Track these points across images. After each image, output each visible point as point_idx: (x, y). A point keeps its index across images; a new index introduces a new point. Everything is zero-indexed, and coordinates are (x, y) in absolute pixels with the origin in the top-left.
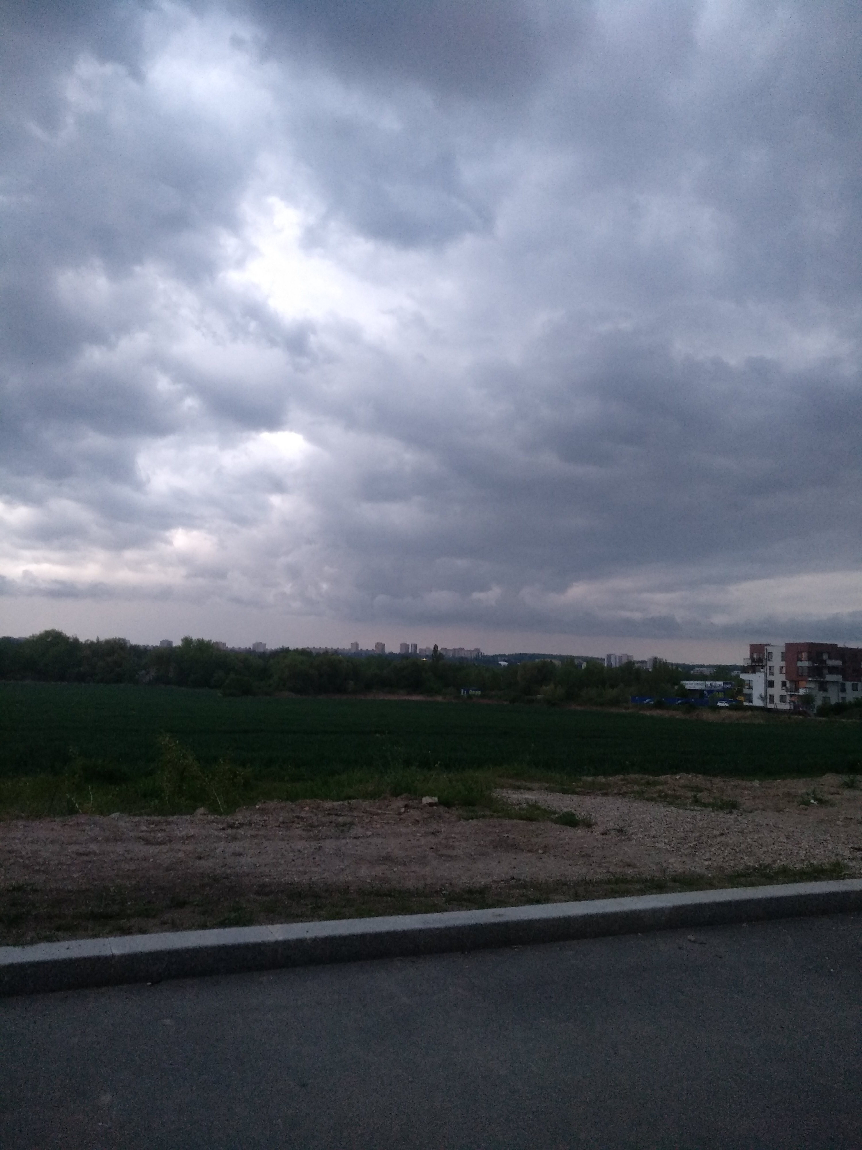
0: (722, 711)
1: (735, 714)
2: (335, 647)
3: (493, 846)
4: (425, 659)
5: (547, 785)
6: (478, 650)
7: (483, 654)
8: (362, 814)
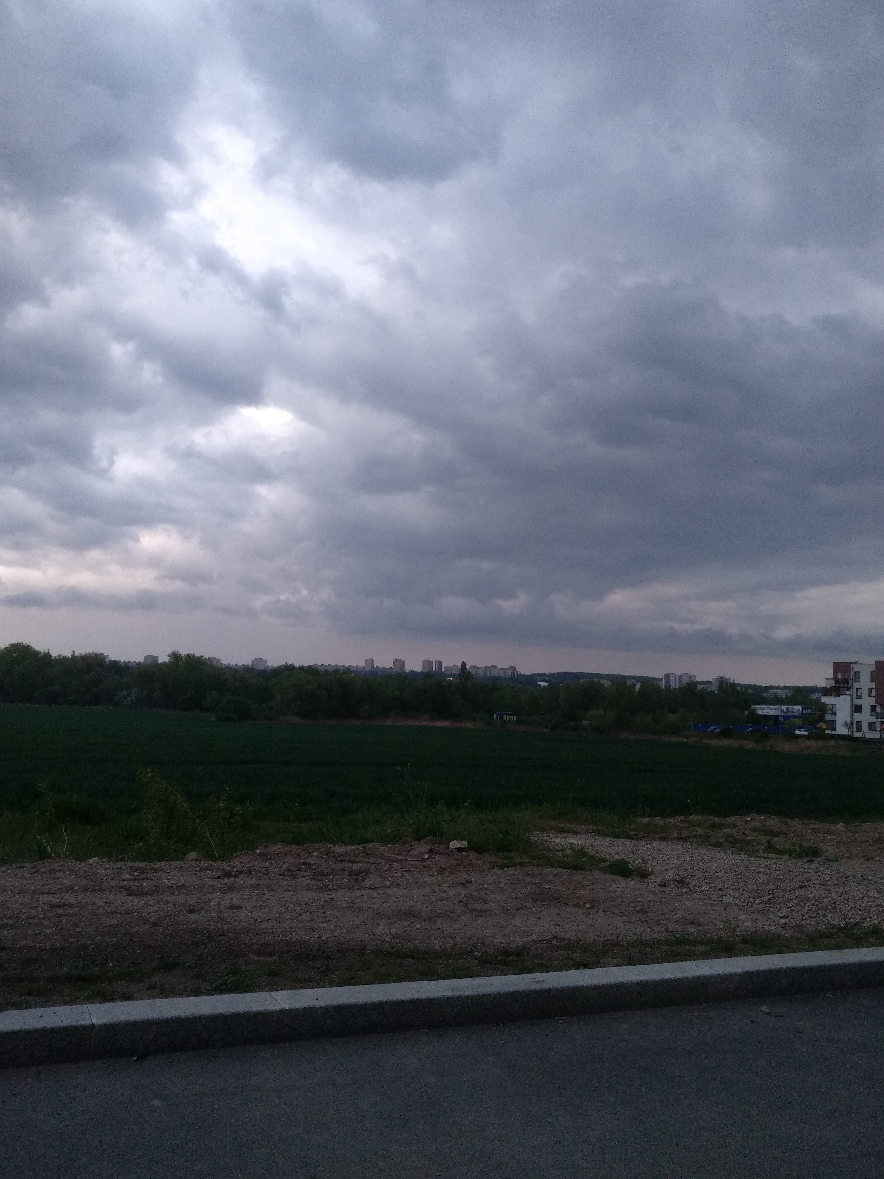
0: (800, 741)
1: (815, 744)
2: (347, 665)
3: (533, 899)
4: (451, 679)
5: (595, 828)
6: (513, 669)
7: (519, 672)
8: (380, 860)
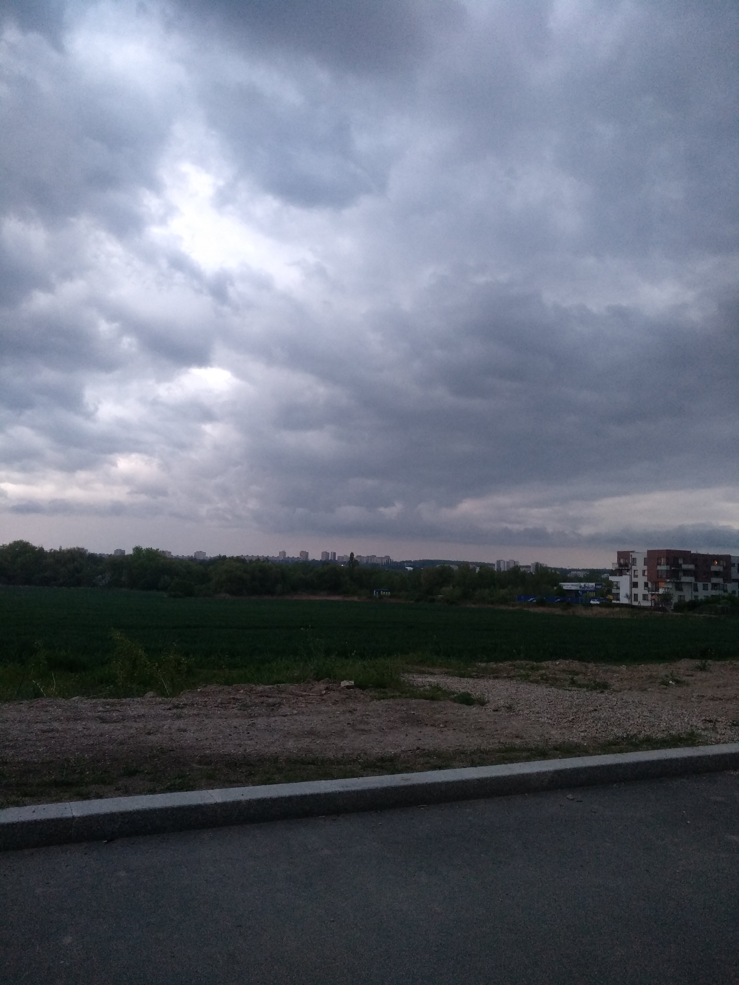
0: (594, 608)
1: (606, 611)
2: (266, 556)
3: (402, 721)
4: (342, 565)
5: (447, 670)
6: (388, 557)
7: (392, 560)
8: (290, 696)
